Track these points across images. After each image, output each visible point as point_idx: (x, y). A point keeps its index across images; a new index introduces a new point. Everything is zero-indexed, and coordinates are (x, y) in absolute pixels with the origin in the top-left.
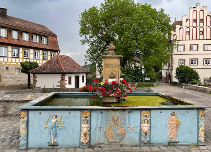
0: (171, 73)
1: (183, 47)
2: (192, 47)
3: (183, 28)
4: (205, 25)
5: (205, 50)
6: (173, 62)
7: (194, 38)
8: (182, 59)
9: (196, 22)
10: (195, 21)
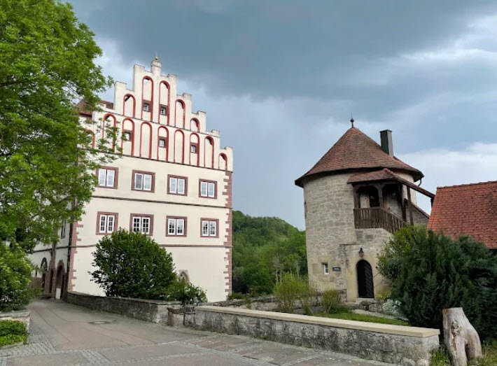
0: (69, 260)
1: (111, 173)
2: (139, 177)
3: (115, 116)
4: (172, 123)
5: (171, 192)
6: (79, 223)
7: (145, 154)
8: (107, 214)
9: (151, 110)
10: (148, 105)
